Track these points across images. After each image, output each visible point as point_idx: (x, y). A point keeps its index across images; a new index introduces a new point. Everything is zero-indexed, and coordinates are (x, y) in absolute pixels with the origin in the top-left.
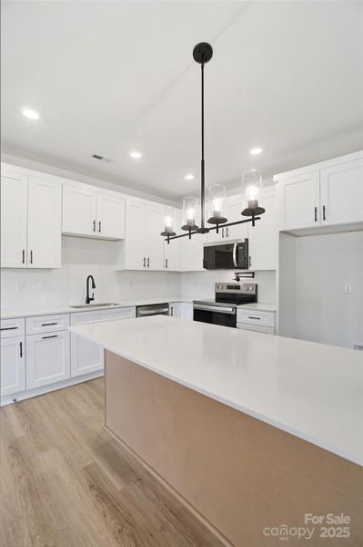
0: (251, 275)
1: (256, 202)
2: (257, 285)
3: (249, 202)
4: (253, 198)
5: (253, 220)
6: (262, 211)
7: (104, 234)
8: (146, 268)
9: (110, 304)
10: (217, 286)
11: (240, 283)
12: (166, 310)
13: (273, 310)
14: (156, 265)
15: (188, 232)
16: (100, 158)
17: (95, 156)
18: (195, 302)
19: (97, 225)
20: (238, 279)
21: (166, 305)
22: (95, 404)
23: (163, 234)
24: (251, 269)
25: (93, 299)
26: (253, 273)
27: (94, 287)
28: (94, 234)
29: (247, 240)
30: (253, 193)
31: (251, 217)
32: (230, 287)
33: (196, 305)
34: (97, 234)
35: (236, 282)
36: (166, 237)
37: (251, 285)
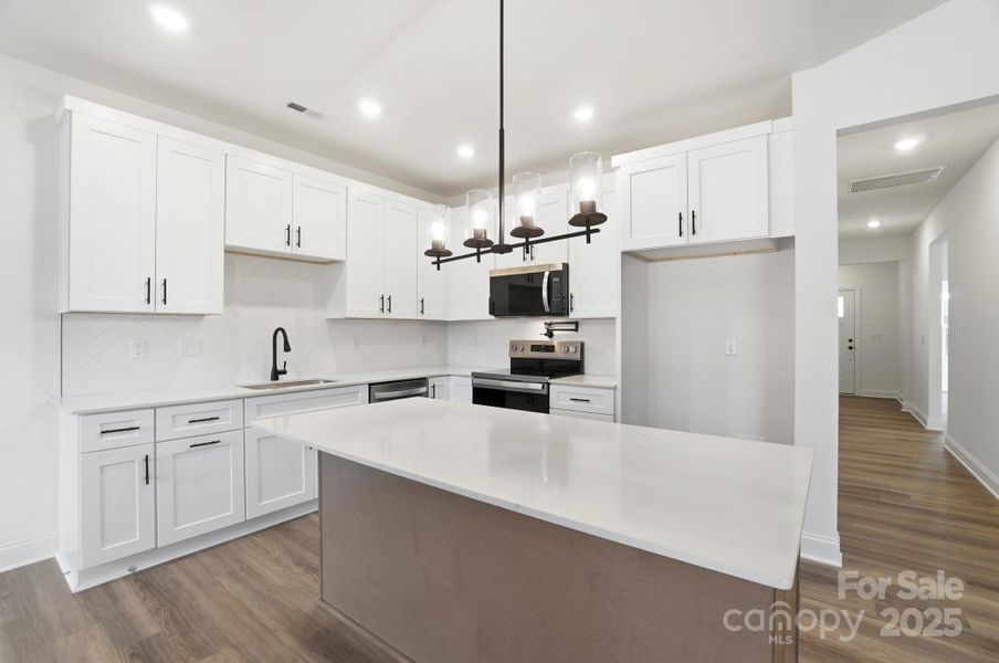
0: (573, 327)
1: (593, 205)
2: (582, 344)
3: (582, 205)
4: (587, 198)
5: (588, 233)
6: (602, 218)
7: (307, 250)
8: (386, 315)
9: (317, 382)
10: (514, 346)
11: (555, 342)
12: (423, 390)
13: (613, 385)
14: (404, 310)
15: (475, 250)
16: (302, 109)
17: (292, 106)
18: (475, 375)
19: (292, 234)
20: (550, 334)
21: (422, 382)
22: (297, 565)
23: (428, 253)
24: (573, 316)
25: (284, 372)
26: (577, 323)
27: (287, 348)
28: (288, 250)
29: (566, 266)
30: (587, 188)
31: (584, 229)
32: (535, 348)
33: (477, 381)
34: (293, 250)
35: (547, 339)
36: (435, 259)
37: (573, 343)
